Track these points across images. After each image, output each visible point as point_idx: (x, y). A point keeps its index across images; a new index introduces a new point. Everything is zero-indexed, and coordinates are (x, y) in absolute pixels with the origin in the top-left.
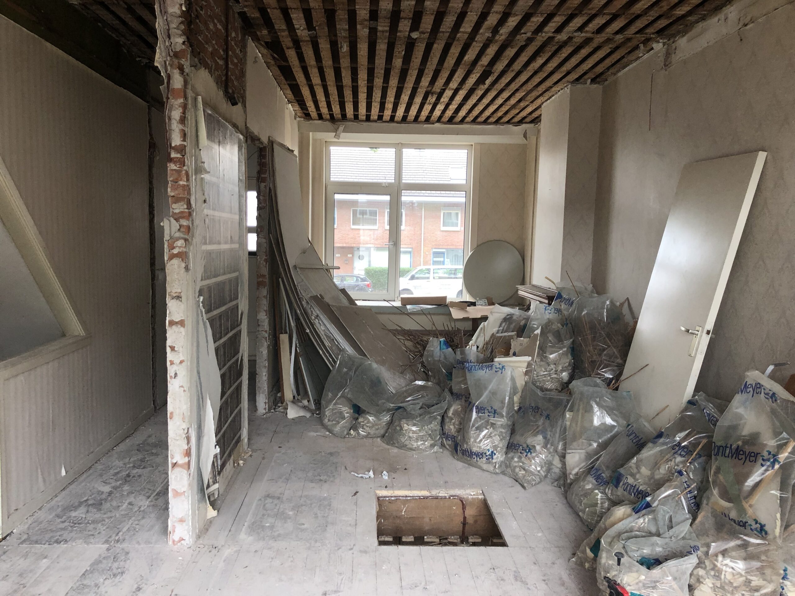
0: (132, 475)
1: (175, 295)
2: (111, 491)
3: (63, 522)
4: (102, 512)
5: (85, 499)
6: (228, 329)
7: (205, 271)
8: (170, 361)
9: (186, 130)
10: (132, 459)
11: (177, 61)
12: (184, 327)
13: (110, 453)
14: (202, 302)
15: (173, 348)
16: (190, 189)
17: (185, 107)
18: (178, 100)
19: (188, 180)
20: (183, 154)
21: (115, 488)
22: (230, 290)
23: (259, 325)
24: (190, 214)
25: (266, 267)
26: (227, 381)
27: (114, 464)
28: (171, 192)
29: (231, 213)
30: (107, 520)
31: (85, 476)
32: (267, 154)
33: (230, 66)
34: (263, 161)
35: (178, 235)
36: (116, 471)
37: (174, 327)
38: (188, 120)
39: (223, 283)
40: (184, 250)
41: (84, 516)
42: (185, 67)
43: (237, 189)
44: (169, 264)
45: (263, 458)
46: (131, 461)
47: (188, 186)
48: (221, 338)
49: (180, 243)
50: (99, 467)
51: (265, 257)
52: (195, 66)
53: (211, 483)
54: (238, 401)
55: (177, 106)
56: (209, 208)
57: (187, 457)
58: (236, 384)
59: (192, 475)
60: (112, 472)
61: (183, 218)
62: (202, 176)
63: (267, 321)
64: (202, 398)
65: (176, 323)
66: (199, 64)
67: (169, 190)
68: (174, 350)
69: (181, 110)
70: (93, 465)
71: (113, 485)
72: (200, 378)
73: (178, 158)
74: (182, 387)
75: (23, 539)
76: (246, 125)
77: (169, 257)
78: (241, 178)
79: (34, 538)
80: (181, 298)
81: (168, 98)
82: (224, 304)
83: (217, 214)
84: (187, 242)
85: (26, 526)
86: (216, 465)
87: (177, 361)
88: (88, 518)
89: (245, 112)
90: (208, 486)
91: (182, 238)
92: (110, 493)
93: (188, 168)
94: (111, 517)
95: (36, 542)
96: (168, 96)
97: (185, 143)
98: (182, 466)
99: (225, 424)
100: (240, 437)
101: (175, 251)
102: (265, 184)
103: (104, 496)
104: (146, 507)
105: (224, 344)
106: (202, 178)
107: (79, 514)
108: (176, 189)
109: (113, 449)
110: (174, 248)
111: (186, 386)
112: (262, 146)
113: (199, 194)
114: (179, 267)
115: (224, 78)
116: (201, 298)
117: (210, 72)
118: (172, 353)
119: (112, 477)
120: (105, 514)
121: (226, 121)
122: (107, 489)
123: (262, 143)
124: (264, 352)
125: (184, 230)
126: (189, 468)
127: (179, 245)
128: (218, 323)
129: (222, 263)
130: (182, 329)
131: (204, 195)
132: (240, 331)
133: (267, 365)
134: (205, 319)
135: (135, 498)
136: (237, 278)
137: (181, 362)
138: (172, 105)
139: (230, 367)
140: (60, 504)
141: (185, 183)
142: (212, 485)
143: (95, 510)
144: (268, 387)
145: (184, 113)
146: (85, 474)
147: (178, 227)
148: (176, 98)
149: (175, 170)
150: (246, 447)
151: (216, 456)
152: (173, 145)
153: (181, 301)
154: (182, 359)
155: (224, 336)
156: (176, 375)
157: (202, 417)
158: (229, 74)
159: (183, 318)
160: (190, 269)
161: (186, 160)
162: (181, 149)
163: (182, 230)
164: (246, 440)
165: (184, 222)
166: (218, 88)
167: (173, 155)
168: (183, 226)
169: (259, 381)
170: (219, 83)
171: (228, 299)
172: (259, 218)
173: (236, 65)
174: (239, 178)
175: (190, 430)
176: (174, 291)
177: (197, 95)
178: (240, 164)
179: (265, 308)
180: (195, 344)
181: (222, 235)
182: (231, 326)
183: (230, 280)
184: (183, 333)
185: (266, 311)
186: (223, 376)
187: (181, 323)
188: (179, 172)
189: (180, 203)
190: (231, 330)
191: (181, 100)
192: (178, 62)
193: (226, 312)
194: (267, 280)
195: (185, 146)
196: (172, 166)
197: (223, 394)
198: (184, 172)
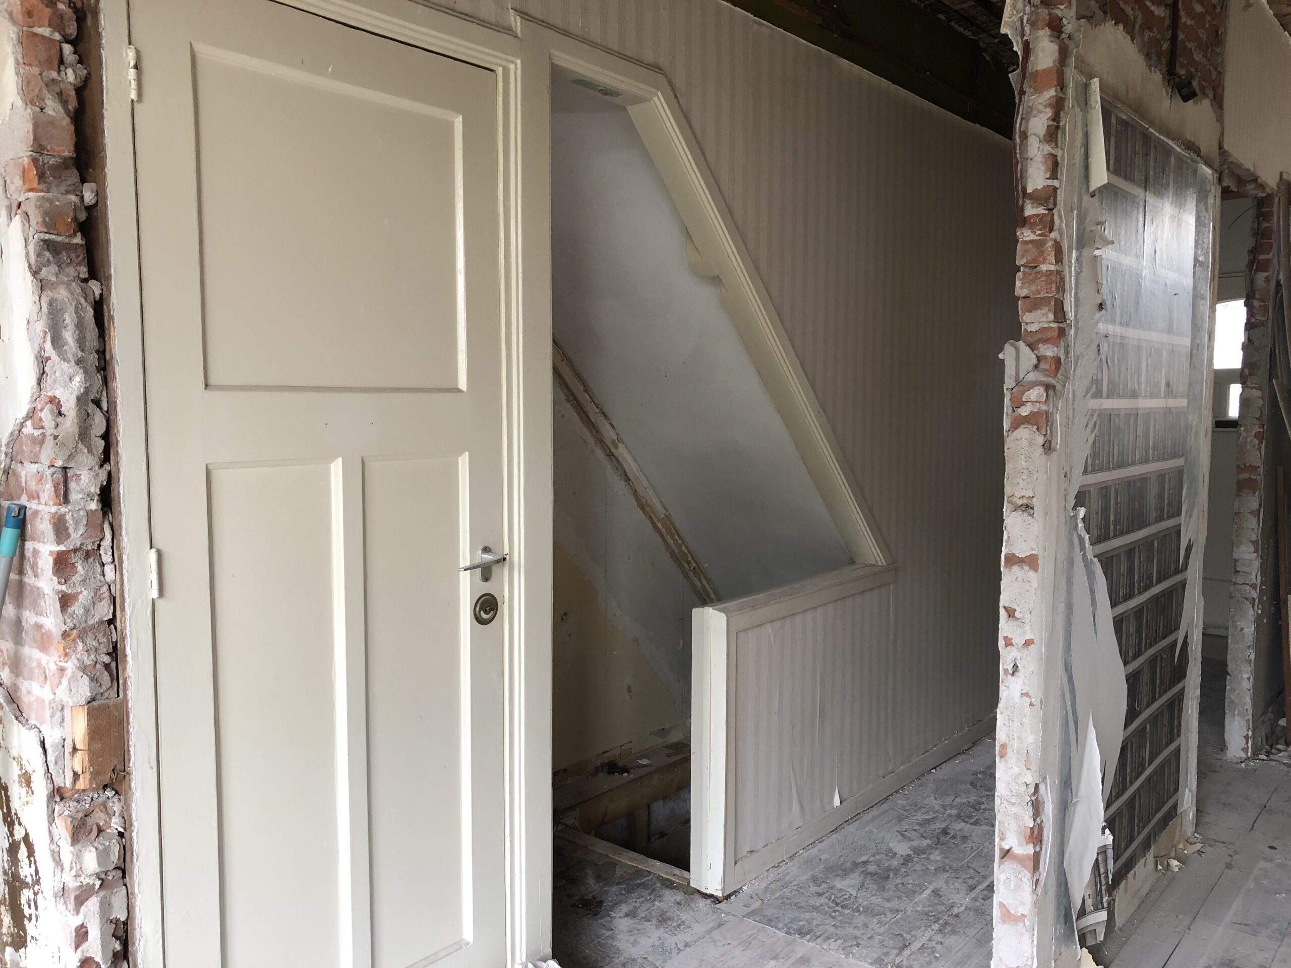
0: (952, 833)
1: (1020, 502)
2: (908, 855)
3: (820, 895)
4: (886, 895)
5: (864, 859)
6: (1150, 578)
7: (1095, 454)
8: (1005, 638)
9: (1059, 153)
10: (958, 800)
11: (1046, 11)
12: (1036, 570)
13: (923, 780)
14: (1084, 519)
15: (1011, 613)
16: (1062, 279)
17: (1058, 106)
18: (1045, 93)
19: (1059, 259)
20: (1051, 206)
21: (918, 851)
22: (1161, 496)
23: (1237, 572)
24: (1062, 333)
25: (1259, 449)
26: (1144, 689)
27: (925, 802)
28: (1021, 288)
29: (1170, 331)
30: (889, 915)
31: (874, 812)
32: (1275, 209)
33: (1185, 19)
34: (1265, 225)
35: (1032, 377)
36: (926, 817)
37: (1015, 568)
38: (1064, 133)
39: (1144, 480)
40: (1044, 407)
41: (854, 893)
42: (1065, 21)
43: (1188, 282)
44: (1011, 438)
45: (1229, 866)
46: (954, 803)
47: (1059, 272)
48: (1129, 596)
49: (1037, 393)
50: (900, 801)
51: (1257, 429)
52: (1089, 18)
53: (1089, 906)
54: (1174, 730)
55: (1041, 107)
56: (1113, 321)
57: (1032, 845)
58: (1169, 695)
59: (1042, 883)
60: (920, 816)
61: (1046, 341)
62: (1097, 253)
63: (1257, 564)
64: (1076, 723)
65: (1021, 561)
66: (1099, 13)
67: (1018, 284)
68: (1014, 616)
69: (1049, 113)
70: (892, 795)
71: (915, 843)
72: (1070, 678)
73: (1038, 215)
74: (1026, 694)
75: (753, 907)
76: (1221, 147)
77: (1012, 424)
78: (1201, 259)
79: (769, 912)
80: (1032, 508)
81: (1023, 93)
82: (1143, 525)
83: (1132, 334)
84: (1051, 393)
85: (764, 885)
86: (1102, 870)
87: (1018, 640)
88: (860, 900)
89: (1220, 119)
90: (1082, 913)
91: (1041, 384)
92: (907, 860)
93: (1061, 233)
94: (897, 911)
95: (769, 922)
96: (1022, 87)
97: (1056, 183)
98: (1020, 860)
99: (1137, 778)
100: (1175, 806)
101: (1024, 411)
102: (1265, 274)
103: (895, 863)
104: (963, 908)
105: (1139, 612)
106: (1096, 256)
107: (849, 887)
108: (1033, 281)
109: (929, 772)
110: (1023, 404)
111: (1037, 696)
112: (1264, 195)
113: (1087, 292)
114: (1031, 443)
115: (1165, 46)
116: (1082, 512)
117: (1130, 30)
118: (1010, 622)
119: (917, 828)
120: (888, 900)
121: (1167, 137)
122: (902, 849)
123: (1262, 187)
124: (1246, 630)
125: (1047, 367)
126: (1036, 867)
127: (1033, 398)
128: (1124, 568)
129: (1140, 441)
130: (1032, 574)
131: (1098, 292)
132: (1183, 584)
133: (1253, 657)
134: (1090, 555)
135: (947, 882)
136: (1180, 472)
137: (1028, 643)
138: (1031, 108)
139: (1153, 661)
140: (823, 857)
141: (1052, 268)
142: (1091, 912)
143: (875, 887)
144: (1254, 706)
145: (1056, 118)
146: (874, 809)
147: (1035, 361)
148: (1038, 91)
149: (1031, 241)
150: (1189, 828)
151: (1103, 851)
152: (1029, 190)
153: (1032, 515)
154: (1029, 636)
155: (1140, 593)
156: (1015, 668)
157: (1074, 763)
158: (1181, 36)
159: (1034, 552)
160: (1055, 450)
161: (1056, 218)
162: (1048, 197)
163: (1043, 366)
164: (1191, 815)
165: (1048, 351)
166: (1150, 67)
167: (1030, 210)
168: (1045, 357)
169: (1233, 690)
170: (1154, 57)
171: (1153, 515)
172: (1248, 347)
173: (1200, 18)
174: (1196, 260)
175: (1042, 787)
176: (1018, 494)
177: (1091, 77)
178: (1202, 229)
179: (1254, 538)
180: (1062, 607)
181: (1143, 378)
182: (1159, 572)
183: (1161, 476)
184: (1035, 584)
185: (1255, 543)
186: (1133, 680)
187: (1031, 562)
188: (1039, 245)
189: (1039, 311)
190: (1159, 581)
191: (1052, 92)
192: (1050, 14)
193: (1147, 543)
194: (1260, 477)
195: (1055, 189)
196: (1026, 235)
197: (1131, 716)
198: (1050, 244)
